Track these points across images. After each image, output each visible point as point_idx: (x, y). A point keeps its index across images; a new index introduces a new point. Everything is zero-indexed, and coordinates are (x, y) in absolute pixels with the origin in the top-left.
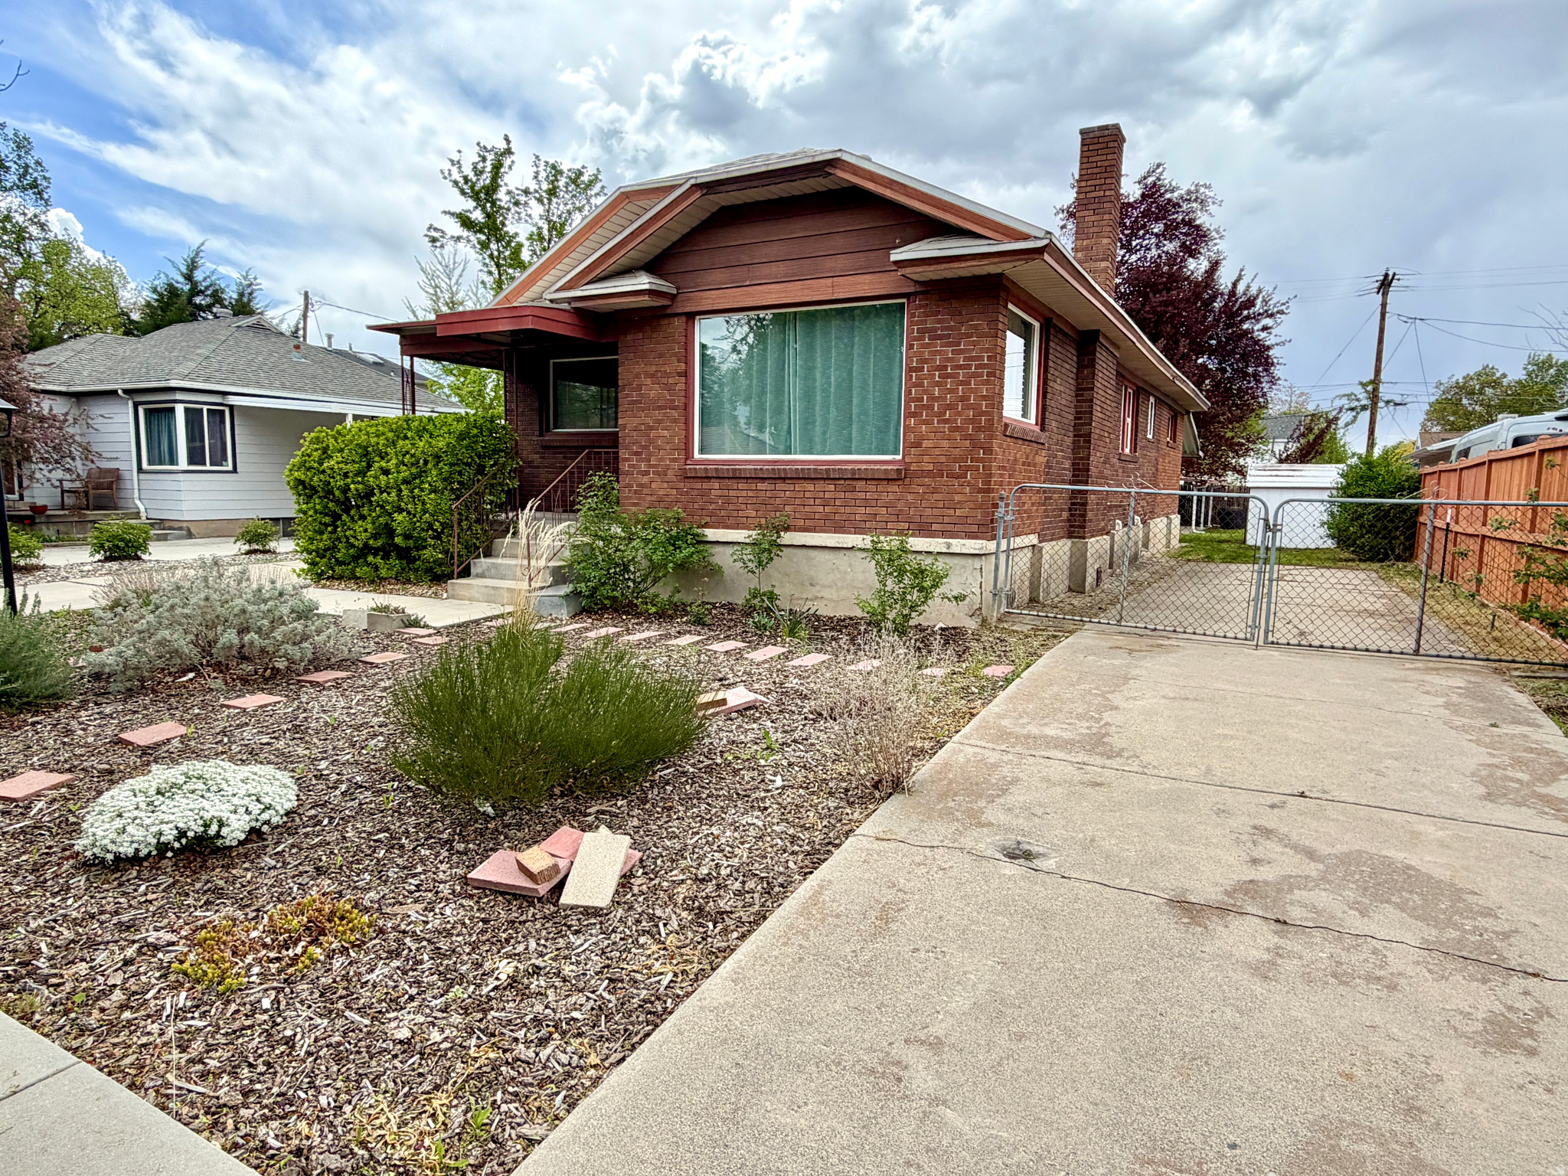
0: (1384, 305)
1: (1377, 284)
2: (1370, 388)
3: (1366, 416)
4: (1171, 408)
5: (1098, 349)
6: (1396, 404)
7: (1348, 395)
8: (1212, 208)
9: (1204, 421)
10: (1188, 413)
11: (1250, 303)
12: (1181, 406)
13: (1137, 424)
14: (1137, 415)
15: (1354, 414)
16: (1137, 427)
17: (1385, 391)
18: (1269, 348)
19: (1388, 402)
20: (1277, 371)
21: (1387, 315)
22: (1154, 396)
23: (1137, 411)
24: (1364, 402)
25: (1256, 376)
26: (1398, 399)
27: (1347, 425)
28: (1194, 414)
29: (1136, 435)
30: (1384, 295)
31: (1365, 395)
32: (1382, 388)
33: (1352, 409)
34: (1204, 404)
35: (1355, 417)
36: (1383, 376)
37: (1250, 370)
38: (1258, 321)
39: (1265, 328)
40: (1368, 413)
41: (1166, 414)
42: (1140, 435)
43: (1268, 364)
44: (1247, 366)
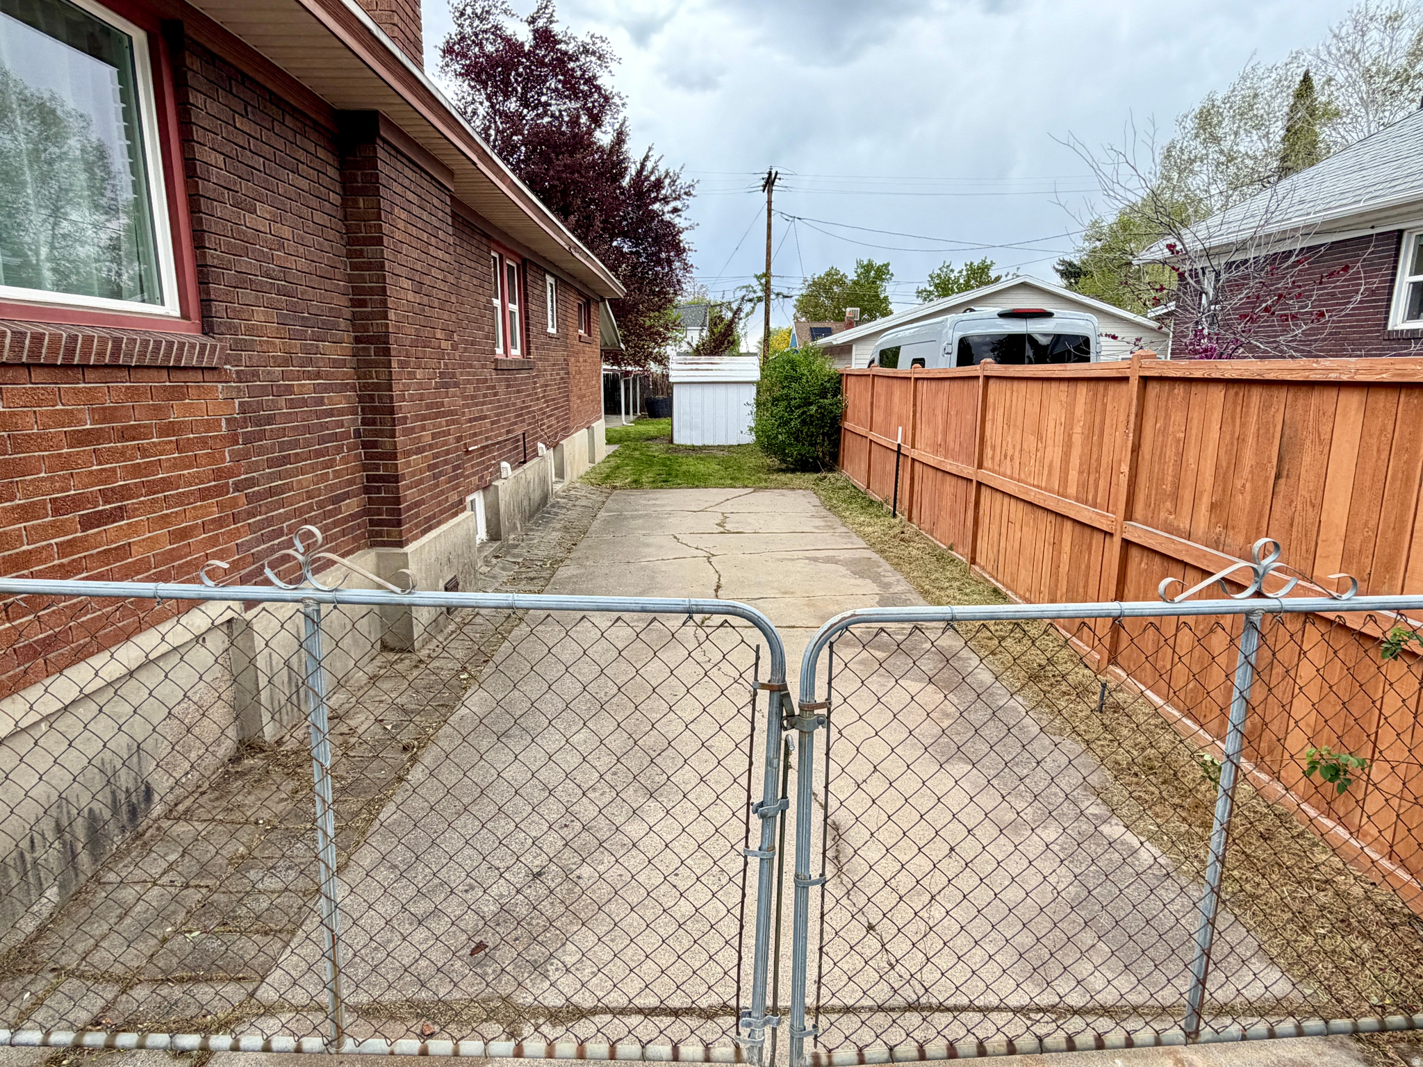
0: (769, 202)
1: (763, 182)
2: (763, 281)
3: (762, 305)
4: (580, 294)
5: (381, 154)
6: (785, 297)
7: (746, 287)
8: (613, 66)
9: (620, 308)
10: (603, 300)
11: (658, 185)
12: (593, 291)
13: (527, 312)
14: (526, 301)
15: (752, 305)
16: (527, 318)
17: (776, 285)
18: (679, 232)
19: (778, 294)
20: (690, 258)
21: (773, 213)
22: (552, 275)
23: (526, 295)
24: (760, 294)
25: (669, 262)
26: (785, 292)
27: (747, 315)
28: (609, 300)
29: (528, 330)
30: (770, 192)
31: (760, 287)
32: (773, 281)
33: (750, 300)
34: (618, 288)
35: (753, 308)
36: (773, 271)
37: (663, 255)
38: (667, 203)
39: (675, 210)
40: (763, 304)
41: (574, 301)
42: (533, 329)
43: (679, 251)
44: (660, 251)
